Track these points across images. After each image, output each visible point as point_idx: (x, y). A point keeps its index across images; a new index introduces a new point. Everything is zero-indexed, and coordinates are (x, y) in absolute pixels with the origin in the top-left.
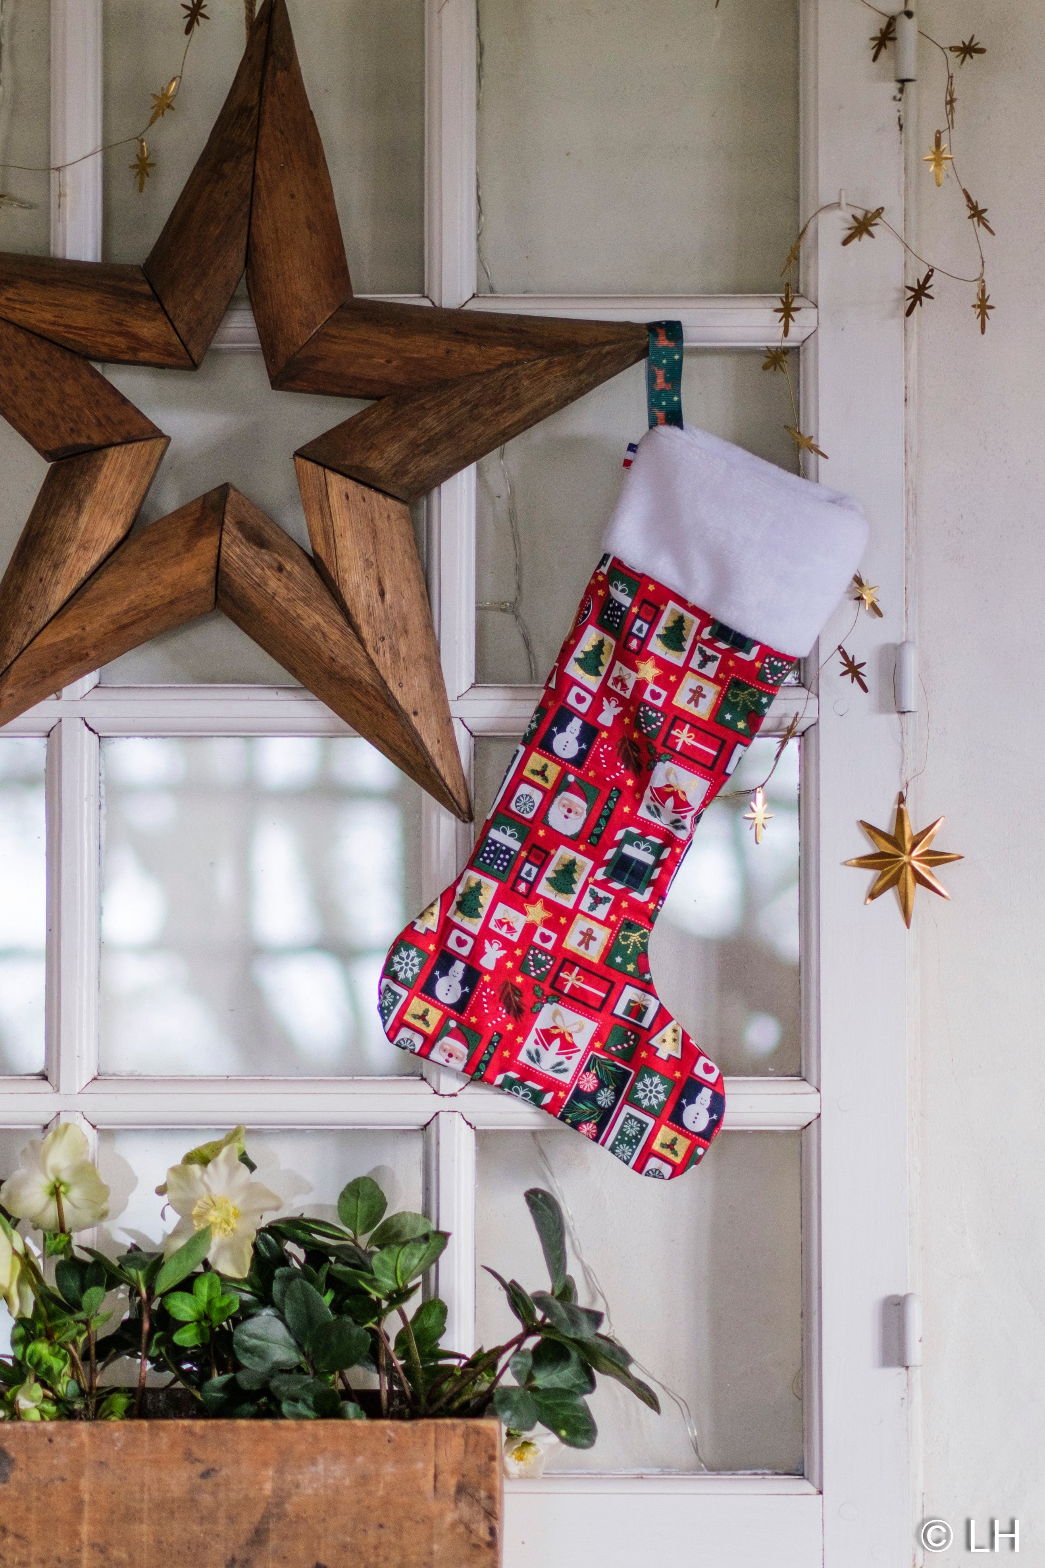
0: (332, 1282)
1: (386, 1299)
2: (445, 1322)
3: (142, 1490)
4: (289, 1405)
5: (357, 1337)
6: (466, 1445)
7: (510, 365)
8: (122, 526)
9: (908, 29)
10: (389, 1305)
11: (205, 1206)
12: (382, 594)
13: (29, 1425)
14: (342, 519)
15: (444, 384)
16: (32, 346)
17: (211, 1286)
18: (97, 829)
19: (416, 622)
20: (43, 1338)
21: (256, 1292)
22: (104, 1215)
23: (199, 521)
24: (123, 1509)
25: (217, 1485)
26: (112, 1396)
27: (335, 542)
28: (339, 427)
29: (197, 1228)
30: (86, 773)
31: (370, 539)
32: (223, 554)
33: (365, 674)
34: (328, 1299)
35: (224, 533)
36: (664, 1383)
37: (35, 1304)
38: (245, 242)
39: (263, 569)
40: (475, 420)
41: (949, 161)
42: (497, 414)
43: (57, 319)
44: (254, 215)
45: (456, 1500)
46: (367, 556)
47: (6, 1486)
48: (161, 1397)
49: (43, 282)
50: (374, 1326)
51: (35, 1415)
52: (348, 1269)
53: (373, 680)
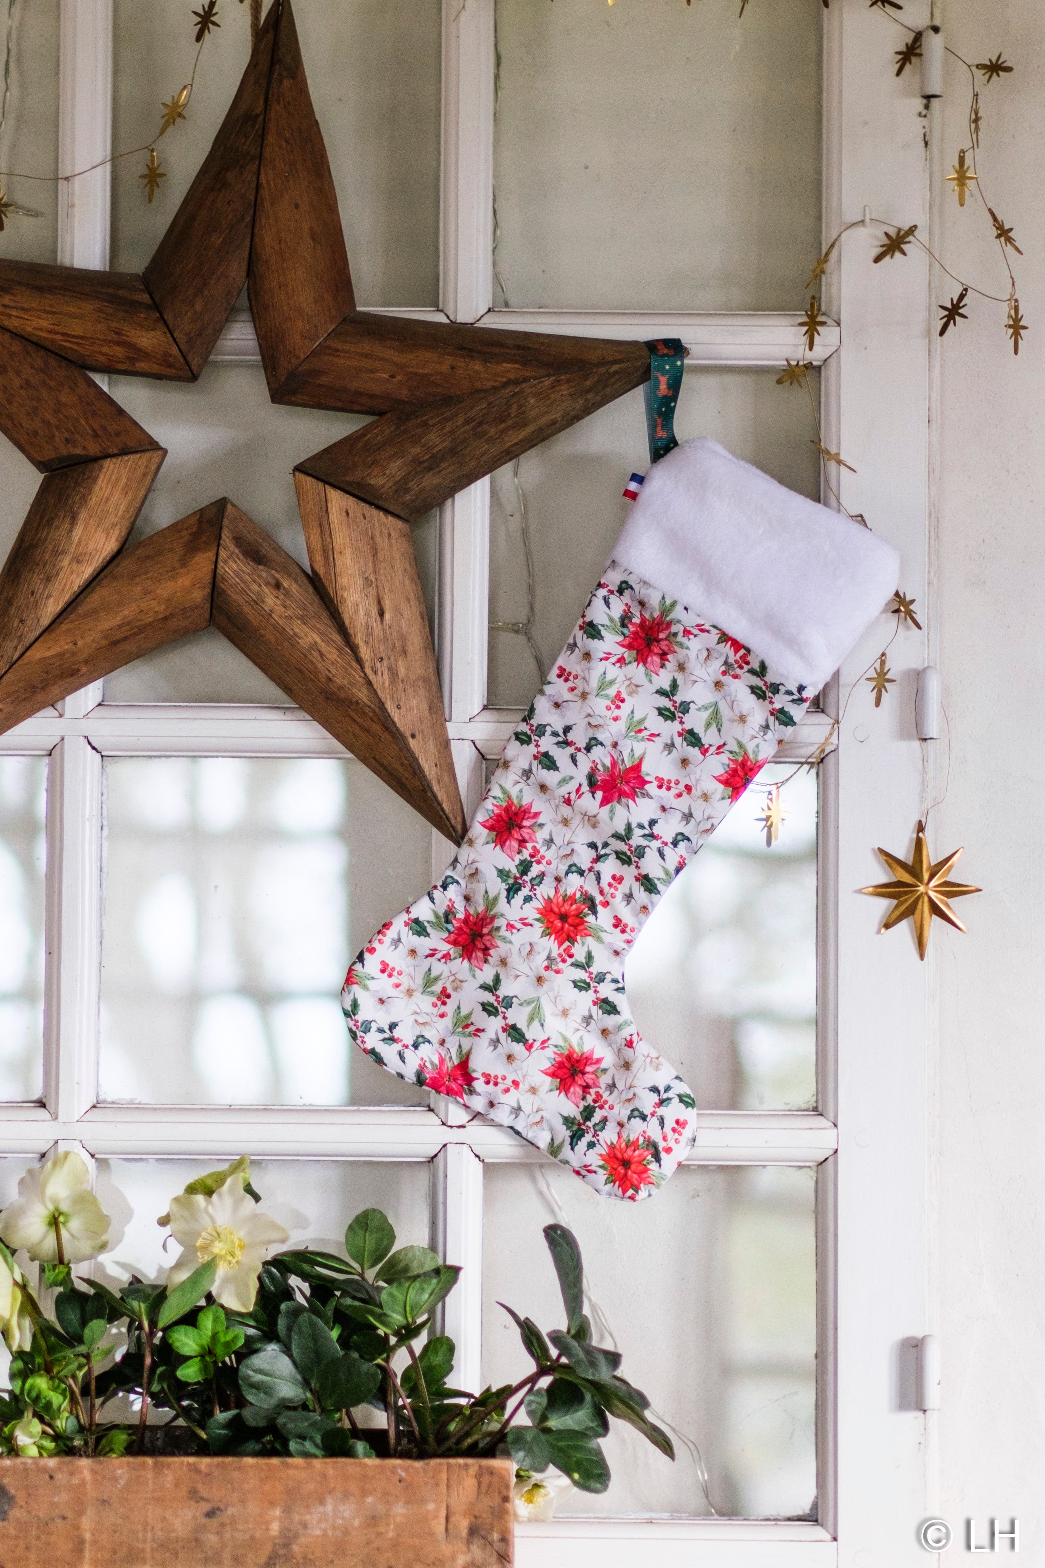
0: (340, 1317)
1: (394, 1335)
2: (451, 1360)
3: (145, 1530)
4: (297, 1443)
5: (367, 1374)
6: (479, 1484)
7: (516, 382)
8: (117, 540)
9: (934, 44)
10: (397, 1342)
11: (209, 1237)
12: (381, 614)
13: (30, 1461)
14: (341, 536)
15: (448, 401)
16: (28, 353)
17: (216, 1319)
18: (99, 850)
19: (416, 641)
20: (42, 1372)
21: (261, 1327)
22: (103, 1247)
23: (196, 536)
24: (125, 1549)
25: (223, 1525)
26: (113, 1432)
27: (334, 559)
28: (341, 442)
29: (200, 1261)
30: (88, 793)
31: (370, 558)
32: (220, 571)
33: (363, 695)
34: (335, 1334)
35: (221, 547)
36: (673, 1425)
37: (34, 1337)
38: (247, 253)
39: (260, 586)
40: (480, 438)
41: (975, 181)
42: (503, 431)
43: (56, 327)
44: (257, 225)
45: (469, 1542)
46: (367, 575)
47: (5, 1524)
48: (159, 1436)
49: (40, 289)
50: (383, 1363)
51: (33, 1451)
52: (357, 1303)
53: (371, 702)
